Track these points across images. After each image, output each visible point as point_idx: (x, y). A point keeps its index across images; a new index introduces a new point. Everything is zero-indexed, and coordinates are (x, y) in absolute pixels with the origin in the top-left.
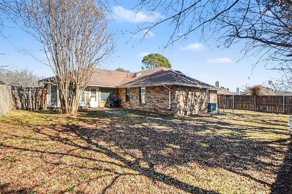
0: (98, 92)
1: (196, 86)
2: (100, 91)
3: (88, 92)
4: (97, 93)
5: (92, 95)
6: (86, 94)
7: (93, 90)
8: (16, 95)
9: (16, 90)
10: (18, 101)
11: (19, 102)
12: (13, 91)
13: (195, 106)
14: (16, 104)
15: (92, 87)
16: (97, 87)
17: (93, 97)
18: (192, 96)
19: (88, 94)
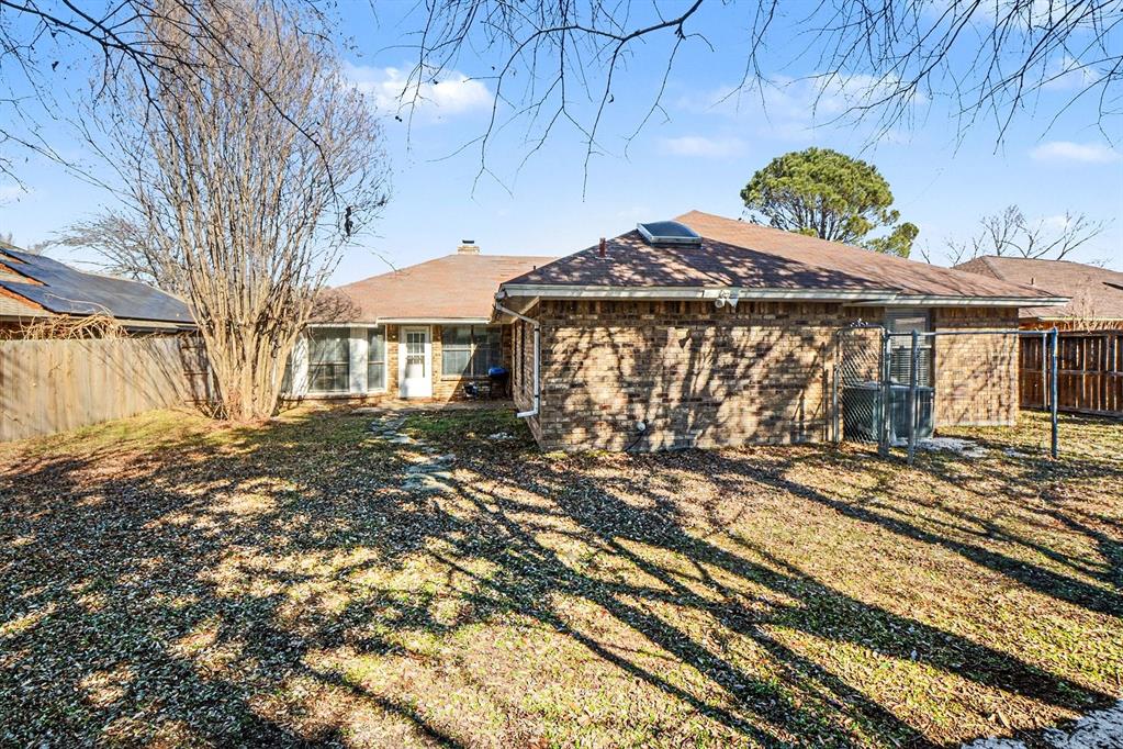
0: (430, 342)
1: (700, 295)
2: (438, 340)
3: (394, 344)
4: (428, 346)
5: (413, 354)
6: (386, 351)
7: (417, 335)
8: (193, 362)
9: (193, 350)
10: (199, 380)
11: (200, 382)
12: (186, 352)
13: (719, 404)
14: (193, 387)
15: (408, 328)
16: (429, 325)
17: (416, 362)
18: (695, 350)
19: (396, 350)
